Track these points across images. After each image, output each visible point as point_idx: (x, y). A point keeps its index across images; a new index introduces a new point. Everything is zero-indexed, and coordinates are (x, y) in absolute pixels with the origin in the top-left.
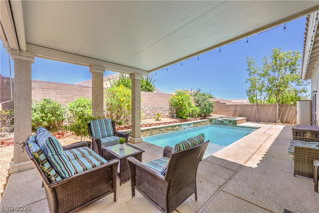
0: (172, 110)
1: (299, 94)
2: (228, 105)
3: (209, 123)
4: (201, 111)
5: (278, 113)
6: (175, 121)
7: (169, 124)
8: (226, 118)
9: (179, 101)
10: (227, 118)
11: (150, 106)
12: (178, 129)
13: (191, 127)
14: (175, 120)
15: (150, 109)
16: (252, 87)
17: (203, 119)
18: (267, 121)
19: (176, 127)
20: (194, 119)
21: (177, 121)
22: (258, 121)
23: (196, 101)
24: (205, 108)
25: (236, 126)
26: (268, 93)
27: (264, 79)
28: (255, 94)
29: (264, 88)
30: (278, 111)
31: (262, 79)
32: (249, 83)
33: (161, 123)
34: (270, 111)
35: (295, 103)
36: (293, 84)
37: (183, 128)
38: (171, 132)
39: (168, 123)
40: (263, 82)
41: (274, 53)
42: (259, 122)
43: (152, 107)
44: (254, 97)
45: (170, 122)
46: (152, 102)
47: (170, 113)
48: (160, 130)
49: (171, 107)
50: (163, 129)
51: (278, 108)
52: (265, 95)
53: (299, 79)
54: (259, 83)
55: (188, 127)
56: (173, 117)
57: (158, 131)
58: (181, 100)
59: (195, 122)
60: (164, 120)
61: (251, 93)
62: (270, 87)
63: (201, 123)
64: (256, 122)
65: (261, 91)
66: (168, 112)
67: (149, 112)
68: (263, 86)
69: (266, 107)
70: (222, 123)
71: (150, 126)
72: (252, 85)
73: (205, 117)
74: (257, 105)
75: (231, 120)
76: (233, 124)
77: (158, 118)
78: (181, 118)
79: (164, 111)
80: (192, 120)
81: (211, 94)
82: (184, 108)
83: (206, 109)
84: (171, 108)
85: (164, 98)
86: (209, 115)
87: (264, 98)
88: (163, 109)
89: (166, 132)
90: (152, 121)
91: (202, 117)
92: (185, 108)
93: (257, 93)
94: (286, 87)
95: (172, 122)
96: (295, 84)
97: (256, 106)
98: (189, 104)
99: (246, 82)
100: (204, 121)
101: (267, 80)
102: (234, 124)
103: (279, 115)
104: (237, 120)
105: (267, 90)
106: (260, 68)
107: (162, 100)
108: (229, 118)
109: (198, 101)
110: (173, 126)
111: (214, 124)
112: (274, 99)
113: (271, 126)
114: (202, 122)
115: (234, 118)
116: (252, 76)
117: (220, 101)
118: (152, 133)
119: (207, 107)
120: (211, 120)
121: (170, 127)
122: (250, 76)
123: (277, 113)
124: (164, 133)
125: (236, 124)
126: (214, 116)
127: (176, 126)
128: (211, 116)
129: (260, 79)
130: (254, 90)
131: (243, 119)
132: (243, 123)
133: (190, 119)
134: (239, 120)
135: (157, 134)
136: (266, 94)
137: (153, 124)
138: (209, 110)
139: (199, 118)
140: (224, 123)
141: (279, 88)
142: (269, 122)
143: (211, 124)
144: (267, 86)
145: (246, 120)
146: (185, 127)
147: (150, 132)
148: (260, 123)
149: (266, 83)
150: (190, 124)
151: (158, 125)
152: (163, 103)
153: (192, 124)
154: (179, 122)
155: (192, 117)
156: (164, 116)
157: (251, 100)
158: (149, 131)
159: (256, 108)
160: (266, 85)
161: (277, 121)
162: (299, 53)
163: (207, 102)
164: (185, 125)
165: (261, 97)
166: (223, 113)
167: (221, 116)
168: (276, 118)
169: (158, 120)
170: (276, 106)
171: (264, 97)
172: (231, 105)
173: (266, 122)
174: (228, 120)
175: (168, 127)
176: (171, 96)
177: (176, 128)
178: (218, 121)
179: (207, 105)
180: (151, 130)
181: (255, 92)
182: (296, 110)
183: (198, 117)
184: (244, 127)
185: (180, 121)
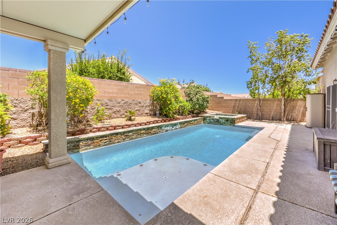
0: (154, 106)
1: (308, 87)
2: (226, 99)
3: (203, 122)
4: (193, 106)
5: (284, 109)
6: (155, 121)
7: (146, 124)
8: (223, 115)
9: (162, 94)
10: (225, 115)
11: (119, 100)
12: (156, 132)
13: (176, 129)
14: (157, 119)
15: (120, 104)
16: (254, 78)
17: (196, 117)
18: (271, 118)
19: (154, 130)
20: (184, 118)
21: (159, 120)
22: (260, 118)
23: (187, 95)
24: (197, 103)
25: (234, 125)
26: (272, 85)
27: (268, 68)
28: (257, 86)
29: (267, 79)
30: (283, 107)
31: (266, 68)
32: (251, 74)
33: (133, 124)
34: (274, 107)
35: (305, 97)
36: (301, 74)
37: (165, 131)
38: (145, 137)
39: (144, 123)
40: (266, 72)
41: (279, 37)
42: (262, 119)
43: (123, 102)
44: (256, 89)
45: (148, 122)
46: (123, 96)
47: (151, 110)
48: (127, 136)
49: (153, 102)
50: (131, 134)
51: (283, 103)
52: (268, 87)
53: (309, 68)
54: (262, 73)
55: (173, 129)
56: (155, 115)
57: (123, 136)
58: (165, 93)
59: (182, 122)
60: (139, 119)
61: (253, 85)
62: (274, 77)
63: (191, 122)
64: (258, 120)
65: (264, 82)
66: (148, 108)
67: (118, 109)
68: (267, 76)
69: (269, 102)
70: (217, 122)
71: (115, 129)
72: (254, 75)
73: (197, 115)
74: (260, 100)
75: (228, 118)
76: (230, 123)
77: (130, 117)
78: (166, 116)
79: (142, 107)
80: (181, 118)
81: (208, 86)
82: (169, 103)
83: (199, 105)
84: (153, 104)
85: (143, 89)
86: (204, 112)
87: (268, 91)
88: (140, 104)
89: (136, 138)
90: (122, 121)
91: (195, 115)
92: (171, 104)
93: (260, 85)
94: (293, 78)
95: (151, 122)
96: (303, 75)
97: (258, 101)
98: (176, 98)
99: (247, 72)
100: (196, 120)
101: (270, 69)
102: (232, 123)
103: (284, 112)
104: (235, 118)
105: (271, 81)
106: (262, 55)
107: (139, 92)
108: (227, 115)
109: (189, 95)
110: (148, 129)
111: (208, 123)
112: (278, 93)
113: (276, 125)
114: (193, 120)
115: (233, 115)
116: (254, 65)
117: (217, 95)
118: (110, 141)
119: (200, 102)
120: (205, 119)
121: (144, 129)
122: (252, 64)
123: (282, 109)
124: (132, 139)
125: (235, 123)
126: (210, 113)
127: (153, 128)
128: (206, 113)
129: (263, 69)
130: (256, 82)
131: (243, 117)
132: (243, 121)
133: (178, 117)
134: (237, 119)
135: (120, 142)
136: (270, 86)
137: (118, 126)
138: (203, 105)
139: (190, 116)
140: (220, 122)
141: (284, 79)
142: (272, 120)
143: (204, 123)
144: (271, 77)
145: (246, 118)
146: (168, 128)
147: (107, 139)
148: (263, 122)
149: (270, 72)
150: (176, 125)
151: (126, 127)
152: (140, 96)
153: (179, 124)
154: (161, 122)
155: (182, 115)
156: (142, 114)
157: (252, 93)
158: (105, 138)
159: (259, 103)
160: (270, 75)
161: (282, 119)
162: (307, 36)
163: (200, 96)
164: (167, 126)
165: (264, 89)
166: (220, 108)
167: (217, 112)
168: (281, 115)
169: (130, 119)
170: (281, 101)
171: (267, 89)
172: (229, 99)
173: (269, 120)
174: (225, 118)
175: (141, 130)
176: (152, 87)
177: (152, 132)
178: (212, 119)
179: (201, 99)
180: (109, 137)
181: (257, 84)
182: (305, 105)
183: (189, 114)
184: (244, 127)
185: (163, 120)
